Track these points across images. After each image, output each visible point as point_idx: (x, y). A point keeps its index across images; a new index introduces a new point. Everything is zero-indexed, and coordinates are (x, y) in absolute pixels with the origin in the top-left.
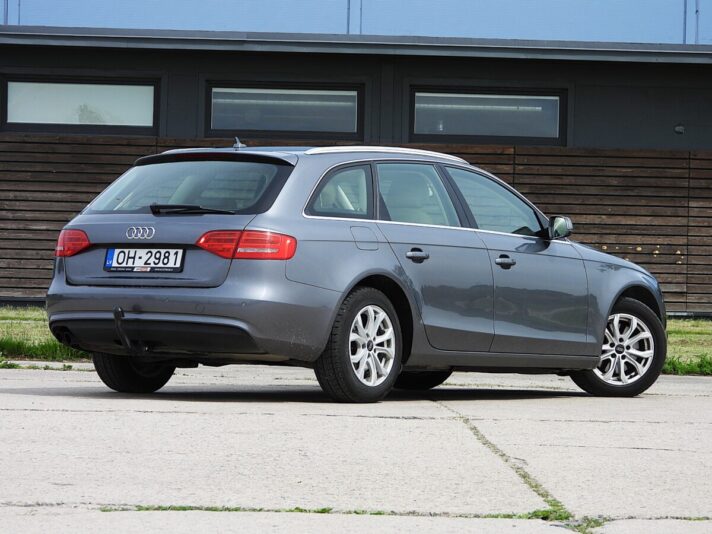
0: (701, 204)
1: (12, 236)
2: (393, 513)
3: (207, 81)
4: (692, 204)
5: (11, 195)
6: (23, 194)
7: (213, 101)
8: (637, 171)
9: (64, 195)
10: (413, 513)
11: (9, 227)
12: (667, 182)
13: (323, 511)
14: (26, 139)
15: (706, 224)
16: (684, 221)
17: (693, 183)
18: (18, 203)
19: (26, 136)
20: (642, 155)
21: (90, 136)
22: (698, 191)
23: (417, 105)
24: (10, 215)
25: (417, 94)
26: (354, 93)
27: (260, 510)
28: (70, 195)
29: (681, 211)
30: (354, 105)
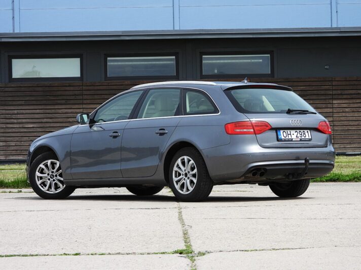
0: (339, 102)
1: (17, 131)
2: (109, 254)
3: (105, 54)
4: (334, 102)
5: (16, 112)
6: (21, 111)
7: (108, 63)
8: (308, 88)
9: (40, 111)
10: (119, 253)
11: (15, 127)
12: (323, 92)
13: (76, 254)
14: (22, 86)
15: (341, 111)
16: (331, 110)
17: (334, 92)
18: (18, 115)
19: (21, 84)
20: (309, 80)
21: (51, 83)
22: (337, 96)
23: (203, 62)
24: (15, 121)
25: (203, 56)
26: (174, 57)
27: (47, 255)
28: (43, 110)
29: (329, 106)
30: (174, 62)
